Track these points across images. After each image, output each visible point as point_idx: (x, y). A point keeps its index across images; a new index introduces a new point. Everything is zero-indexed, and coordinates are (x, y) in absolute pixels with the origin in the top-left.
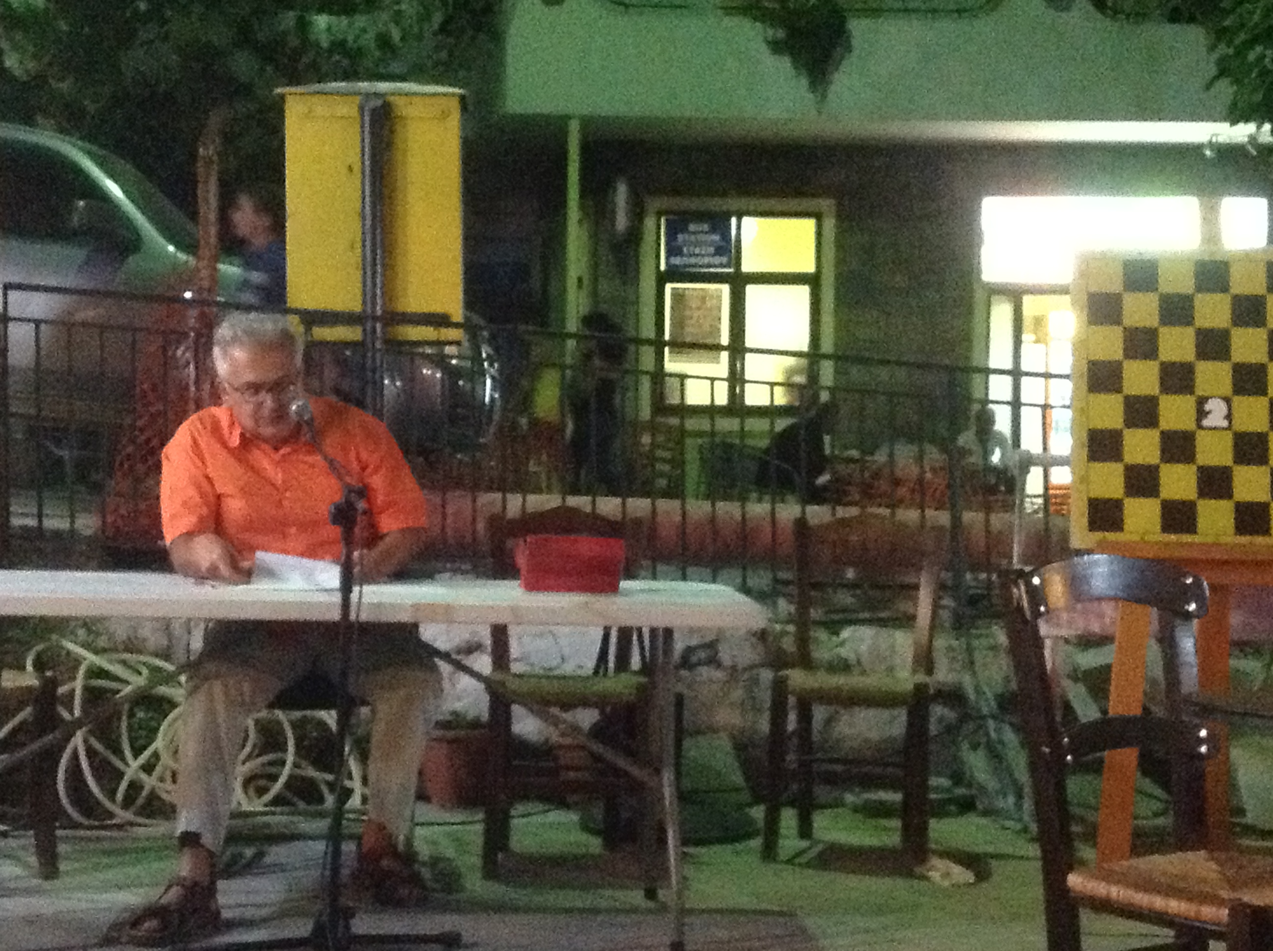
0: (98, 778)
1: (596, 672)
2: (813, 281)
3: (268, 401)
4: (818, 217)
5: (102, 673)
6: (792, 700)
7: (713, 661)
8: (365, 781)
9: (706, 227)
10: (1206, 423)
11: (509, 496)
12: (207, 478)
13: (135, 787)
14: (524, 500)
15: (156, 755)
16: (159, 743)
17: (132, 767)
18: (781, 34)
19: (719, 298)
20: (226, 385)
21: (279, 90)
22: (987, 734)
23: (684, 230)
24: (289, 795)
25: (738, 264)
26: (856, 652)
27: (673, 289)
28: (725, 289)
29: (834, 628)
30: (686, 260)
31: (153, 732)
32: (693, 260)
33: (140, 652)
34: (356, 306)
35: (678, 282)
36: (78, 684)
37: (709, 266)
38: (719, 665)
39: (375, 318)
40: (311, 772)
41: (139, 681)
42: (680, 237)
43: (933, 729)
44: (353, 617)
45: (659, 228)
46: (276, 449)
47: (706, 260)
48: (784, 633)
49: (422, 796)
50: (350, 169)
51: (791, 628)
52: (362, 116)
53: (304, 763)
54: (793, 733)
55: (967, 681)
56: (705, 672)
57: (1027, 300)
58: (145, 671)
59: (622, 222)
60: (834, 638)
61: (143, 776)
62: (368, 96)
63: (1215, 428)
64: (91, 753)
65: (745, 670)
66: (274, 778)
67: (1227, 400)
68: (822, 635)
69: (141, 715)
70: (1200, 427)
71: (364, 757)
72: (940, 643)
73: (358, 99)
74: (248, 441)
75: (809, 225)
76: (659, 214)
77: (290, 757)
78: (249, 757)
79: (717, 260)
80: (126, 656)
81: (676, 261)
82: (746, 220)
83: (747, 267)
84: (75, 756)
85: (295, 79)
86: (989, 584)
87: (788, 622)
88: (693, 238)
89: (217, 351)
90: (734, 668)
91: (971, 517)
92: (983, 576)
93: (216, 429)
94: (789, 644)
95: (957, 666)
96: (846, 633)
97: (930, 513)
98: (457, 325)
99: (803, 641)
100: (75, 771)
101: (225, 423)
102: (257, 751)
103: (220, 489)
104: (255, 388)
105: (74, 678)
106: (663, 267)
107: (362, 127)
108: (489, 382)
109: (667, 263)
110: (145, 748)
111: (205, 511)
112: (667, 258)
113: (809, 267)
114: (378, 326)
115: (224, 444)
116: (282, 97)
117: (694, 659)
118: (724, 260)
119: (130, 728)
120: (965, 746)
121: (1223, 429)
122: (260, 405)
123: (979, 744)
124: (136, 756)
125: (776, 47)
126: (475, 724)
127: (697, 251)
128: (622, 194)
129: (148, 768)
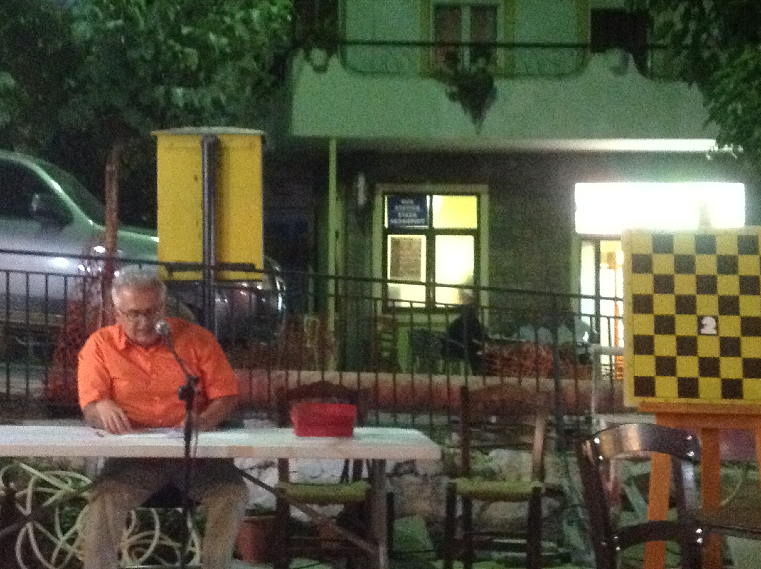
0: (41, 549)
1: (341, 482)
2: (475, 233)
3: (143, 321)
4: (479, 196)
5: (43, 483)
6: (458, 498)
7: (413, 471)
8: (202, 548)
9: (411, 202)
10: (703, 331)
11: (290, 372)
12: (105, 368)
13: (63, 553)
14: (299, 375)
15: (76, 534)
16: (78, 526)
17: (61, 541)
18: (455, 89)
19: (420, 243)
20: (119, 311)
21: (153, 133)
22: (577, 516)
23: (399, 203)
24: (156, 557)
25: (431, 224)
26: (499, 465)
27: (393, 239)
28: (423, 238)
29: (485, 450)
30: (400, 221)
31: (74, 519)
32: (404, 221)
33: (66, 470)
34: (199, 259)
35: (396, 234)
36: (29, 491)
37: (414, 224)
38: (416, 474)
39: (210, 267)
40: (169, 542)
41: (67, 488)
42: (397, 207)
43: (545, 512)
44: (192, 454)
45: (384, 202)
46: (147, 349)
47: (413, 221)
48: (456, 454)
49: (237, 556)
50: (196, 179)
51: (458, 451)
52: (203, 147)
53: (166, 537)
54: (460, 517)
55: (565, 483)
56: (409, 478)
57: (602, 243)
58: (70, 482)
59: (362, 199)
60: (486, 456)
61: (68, 547)
62: (206, 136)
63: (708, 335)
64: (37, 532)
65: (432, 477)
66: (147, 546)
67: (716, 318)
68: (477, 454)
69: (67, 508)
70: (699, 333)
71: (202, 533)
72: (549, 459)
73: (200, 138)
74: (130, 345)
75: (472, 200)
76: (384, 194)
77: (157, 533)
78: (133, 534)
79: (418, 221)
80: (60, 473)
81: (394, 221)
82: (435, 197)
83: (437, 224)
84: (27, 535)
85: (163, 126)
86: (578, 422)
87: (458, 448)
88: (404, 208)
89: (114, 291)
90: (425, 475)
91: (566, 383)
92: (574, 418)
93: (110, 339)
94: (458, 461)
95: (559, 474)
96: (493, 453)
97: (542, 380)
98: (260, 271)
99: (466, 460)
100: (26, 545)
101: (116, 336)
102: (137, 530)
103: (113, 375)
104: (136, 313)
105: (26, 487)
106: (386, 225)
107: (203, 153)
108: (280, 299)
109: (389, 223)
110: (69, 529)
111: (104, 388)
112: (389, 220)
113: (473, 225)
114: (212, 272)
115: (116, 348)
116: (156, 137)
117: (402, 471)
118: (423, 221)
119: (60, 516)
120: (565, 522)
121: (714, 335)
122: (137, 324)
123: (572, 522)
124: (64, 532)
125: (452, 97)
126: (269, 512)
127: (407, 215)
128: (361, 183)
129: (71, 541)
